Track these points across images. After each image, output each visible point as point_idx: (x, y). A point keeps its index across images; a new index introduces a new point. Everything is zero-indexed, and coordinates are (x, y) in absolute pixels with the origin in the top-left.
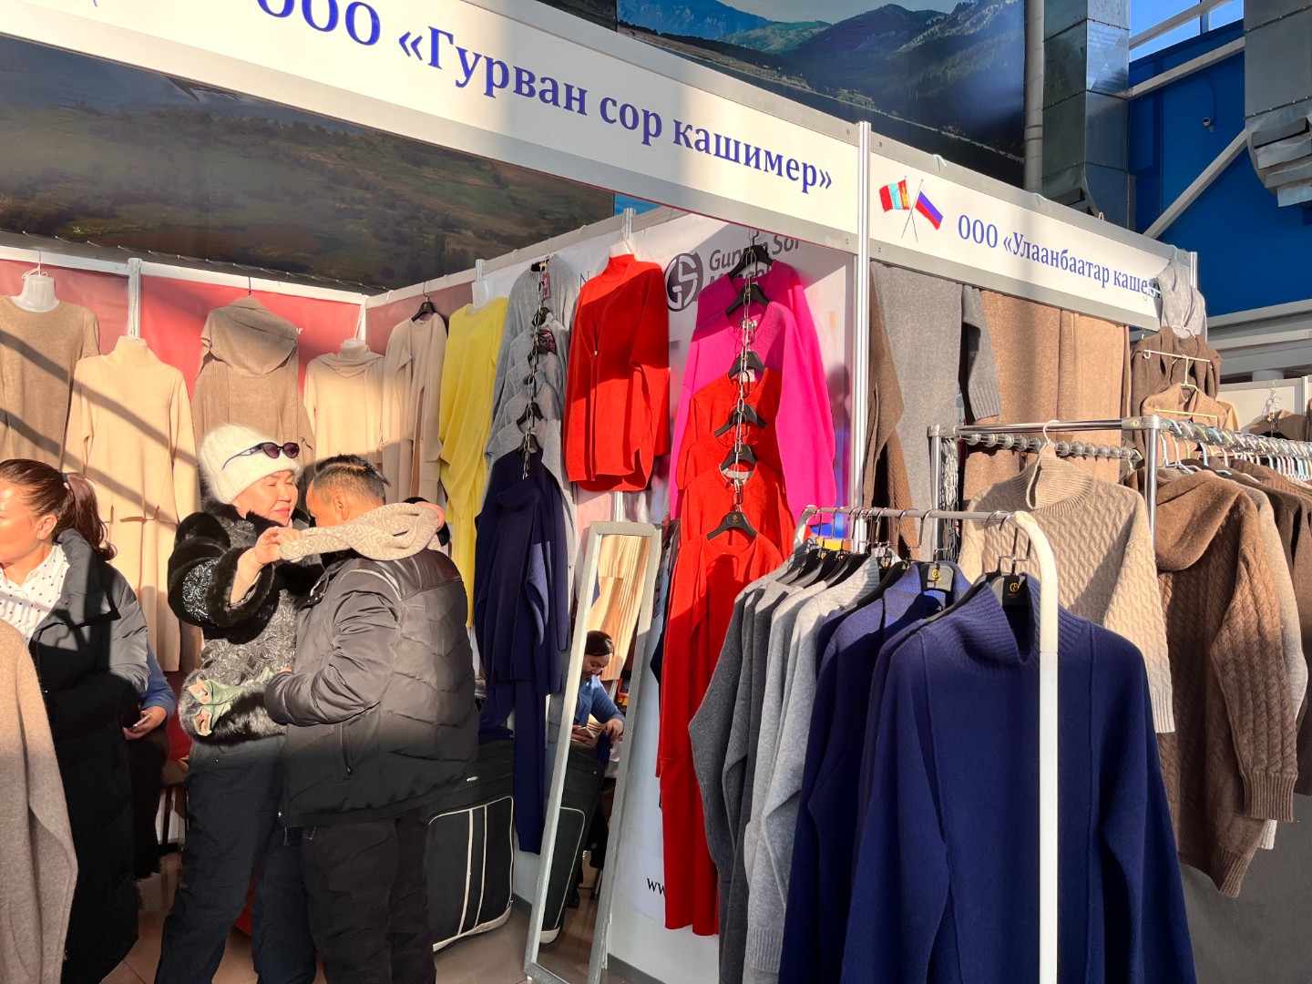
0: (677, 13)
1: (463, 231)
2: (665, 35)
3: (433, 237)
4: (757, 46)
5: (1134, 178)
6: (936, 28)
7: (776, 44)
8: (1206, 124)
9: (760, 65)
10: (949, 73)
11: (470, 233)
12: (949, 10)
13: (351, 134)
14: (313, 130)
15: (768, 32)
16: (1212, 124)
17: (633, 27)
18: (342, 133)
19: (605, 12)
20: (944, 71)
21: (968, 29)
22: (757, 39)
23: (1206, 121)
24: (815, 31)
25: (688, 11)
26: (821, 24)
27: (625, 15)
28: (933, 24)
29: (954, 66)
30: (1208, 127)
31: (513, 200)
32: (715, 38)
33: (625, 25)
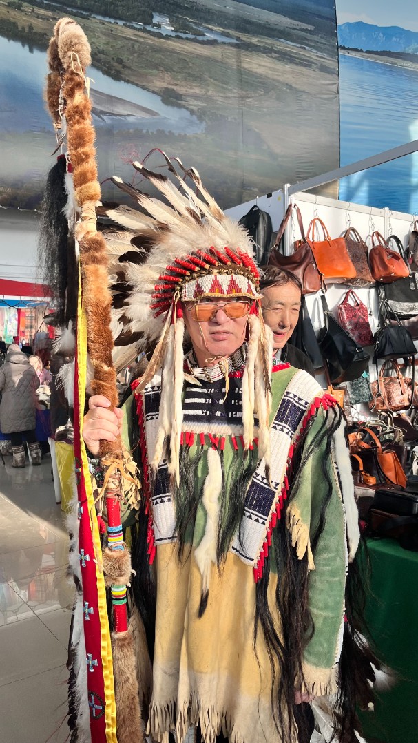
0: (375, 36)
1: (253, 189)
2: (367, 52)
3: (235, 193)
13: (188, 134)
14: (168, 134)
17: (349, 49)
18: (183, 134)
19: (331, 41)
25: (381, 35)
27: (343, 41)
32: (399, 51)
33: (343, 48)
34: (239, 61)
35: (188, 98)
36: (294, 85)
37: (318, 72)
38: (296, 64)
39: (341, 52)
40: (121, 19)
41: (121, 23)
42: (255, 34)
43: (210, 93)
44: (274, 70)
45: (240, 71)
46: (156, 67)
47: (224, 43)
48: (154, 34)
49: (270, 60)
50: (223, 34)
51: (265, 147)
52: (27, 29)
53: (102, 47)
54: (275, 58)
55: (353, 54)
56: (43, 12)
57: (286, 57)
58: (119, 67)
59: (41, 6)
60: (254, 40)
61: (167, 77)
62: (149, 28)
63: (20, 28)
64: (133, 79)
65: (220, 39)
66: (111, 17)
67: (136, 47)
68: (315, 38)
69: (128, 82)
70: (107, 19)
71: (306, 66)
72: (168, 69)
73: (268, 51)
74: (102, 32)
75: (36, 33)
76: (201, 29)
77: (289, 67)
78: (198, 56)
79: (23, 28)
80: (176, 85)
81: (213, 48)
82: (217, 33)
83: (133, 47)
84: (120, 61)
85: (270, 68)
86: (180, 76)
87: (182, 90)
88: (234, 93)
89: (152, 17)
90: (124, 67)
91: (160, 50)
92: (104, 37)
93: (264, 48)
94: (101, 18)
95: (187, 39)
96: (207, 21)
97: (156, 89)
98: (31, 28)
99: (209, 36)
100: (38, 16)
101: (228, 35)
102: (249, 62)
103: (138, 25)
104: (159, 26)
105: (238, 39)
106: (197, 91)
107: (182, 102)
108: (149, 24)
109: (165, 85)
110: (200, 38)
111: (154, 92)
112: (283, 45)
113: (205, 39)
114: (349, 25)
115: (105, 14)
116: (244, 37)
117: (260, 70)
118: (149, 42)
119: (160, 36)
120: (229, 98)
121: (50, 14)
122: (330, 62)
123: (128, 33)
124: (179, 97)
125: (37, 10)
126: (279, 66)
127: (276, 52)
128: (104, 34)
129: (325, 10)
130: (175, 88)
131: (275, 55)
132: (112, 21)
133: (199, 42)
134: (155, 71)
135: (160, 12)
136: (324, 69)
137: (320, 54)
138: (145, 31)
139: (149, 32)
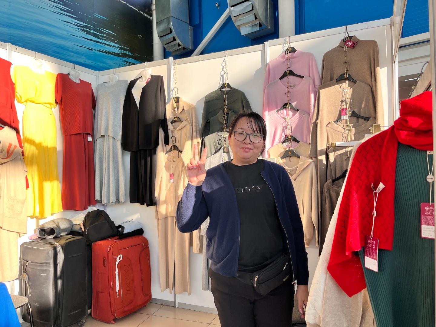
5: (192, 27)
8: (217, 5)
16: (219, 6)
23: (216, 4)
30: (218, 7)
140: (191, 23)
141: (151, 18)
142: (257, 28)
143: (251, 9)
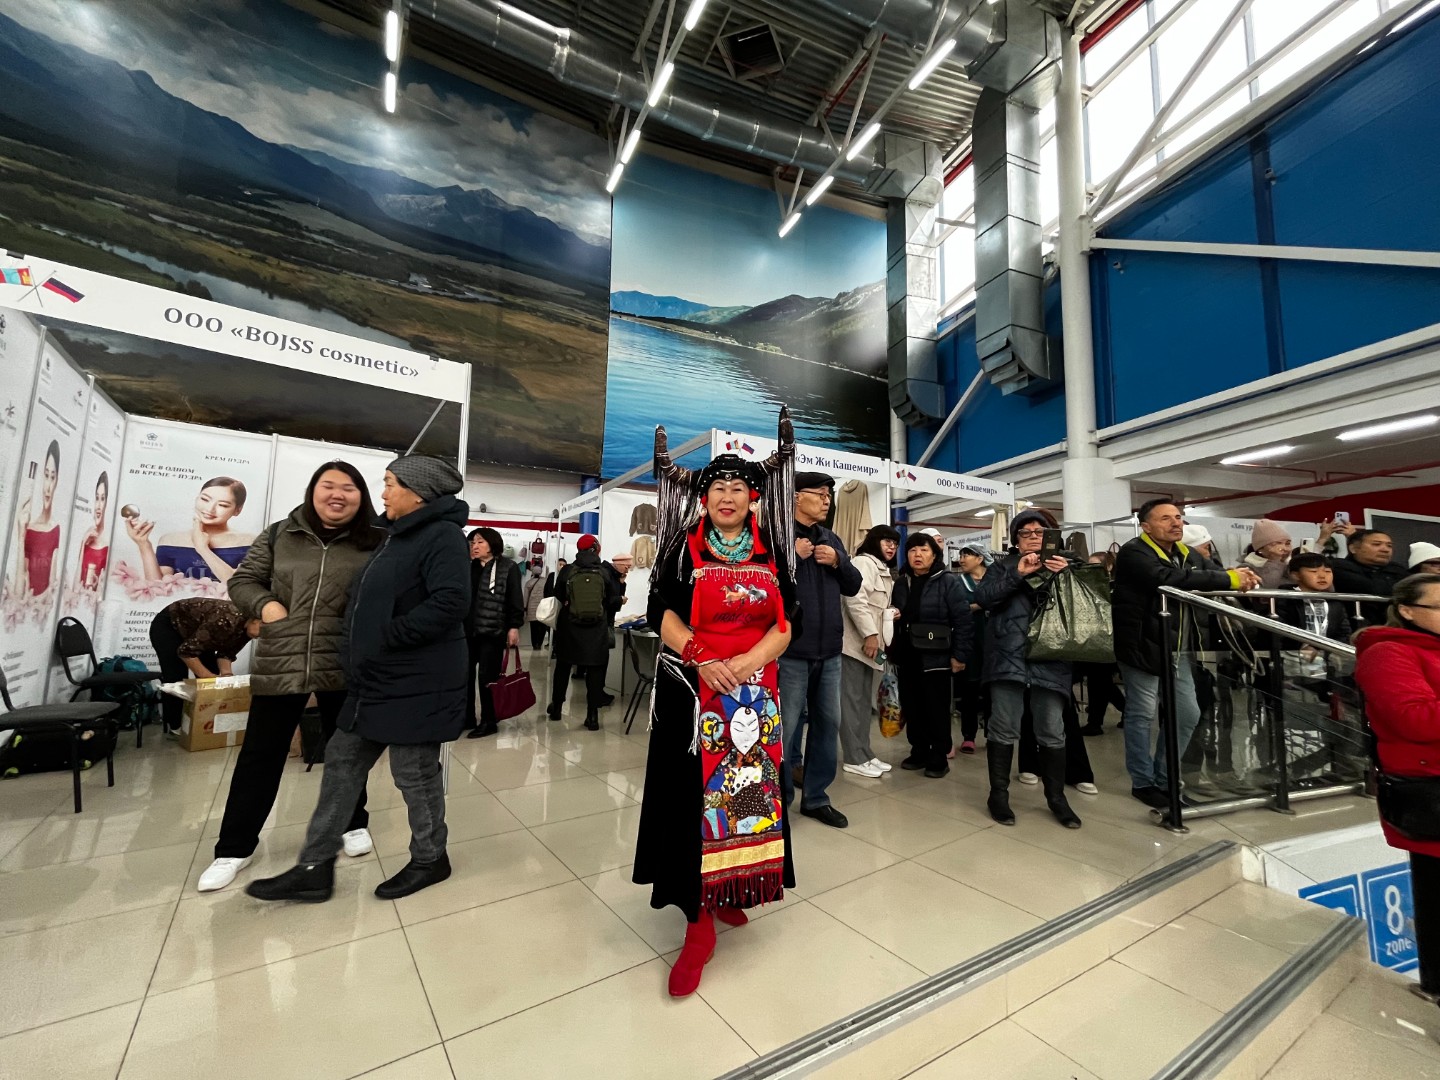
0: (650, 304)
2: (640, 317)
4: (702, 321)
5: (943, 387)
6: (825, 307)
7: (714, 319)
9: (704, 331)
10: (834, 332)
11: (510, 427)
12: (834, 296)
15: (710, 312)
17: (620, 313)
19: (602, 306)
20: (831, 332)
21: (847, 306)
22: (702, 317)
24: (742, 311)
25: (656, 303)
26: (745, 307)
27: (615, 307)
28: (822, 305)
29: (837, 328)
31: (538, 409)
32: (674, 317)
33: (614, 312)
34: (500, 315)
35: (440, 345)
36: (559, 341)
37: (586, 330)
38: (562, 322)
39: (612, 316)
40: (373, 276)
41: (374, 279)
42: (521, 296)
43: (464, 342)
44: (539, 326)
45: (500, 324)
46: (407, 317)
47: (485, 302)
48: (409, 291)
49: (535, 318)
50: (485, 294)
51: (523, 391)
52: (269, 279)
53: (350, 298)
54: (541, 317)
55: (624, 318)
56: (289, 266)
57: (551, 317)
58: (367, 315)
59: (287, 260)
60: (519, 301)
61: (419, 326)
62: (404, 285)
63: (261, 277)
64: (380, 326)
65: (481, 298)
66: (364, 273)
67: (388, 300)
68: (586, 303)
69: (375, 328)
70: (360, 276)
71: (573, 325)
72: (421, 320)
73: (532, 311)
74: (351, 286)
75: (279, 283)
76: (462, 289)
77: (554, 325)
78: (453, 310)
79: (265, 278)
80: (428, 333)
81: (472, 305)
82: (479, 293)
83: (385, 299)
84: (368, 311)
85: (534, 325)
86: (433, 326)
87: (435, 338)
88: (491, 343)
89: (409, 276)
90: (372, 315)
91: (414, 304)
92: (353, 290)
93: (529, 308)
94: (353, 274)
95: (445, 296)
96: (469, 283)
97: (405, 336)
98: (273, 278)
99: (470, 295)
100: (283, 269)
101: (490, 295)
102: (510, 319)
103: (393, 282)
104: (416, 284)
105: (501, 299)
106: (451, 339)
107: (432, 348)
108: (404, 282)
109: (416, 333)
110: (460, 296)
111: (402, 338)
112: (548, 306)
113: (465, 297)
114: (622, 293)
115: (357, 272)
116: (508, 297)
117: (523, 326)
118: (403, 296)
119: (416, 292)
120: (486, 347)
121: (296, 267)
122: (598, 323)
123: (381, 287)
124: (431, 343)
125: (283, 264)
126: (544, 324)
127: (541, 312)
128: (355, 288)
129: (600, 280)
130: (427, 336)
131: (540, 314)
132: (365, 277)
133: (458, 299)
134: (406, 321)
135: (419, 273)
136: (593, 329)
137: (589, 316)
138: (400, 287)
139: (404, 289)
140: (941, 380)
141: (886, 381)
142: (1025, 384)
143: (1011, 359)
